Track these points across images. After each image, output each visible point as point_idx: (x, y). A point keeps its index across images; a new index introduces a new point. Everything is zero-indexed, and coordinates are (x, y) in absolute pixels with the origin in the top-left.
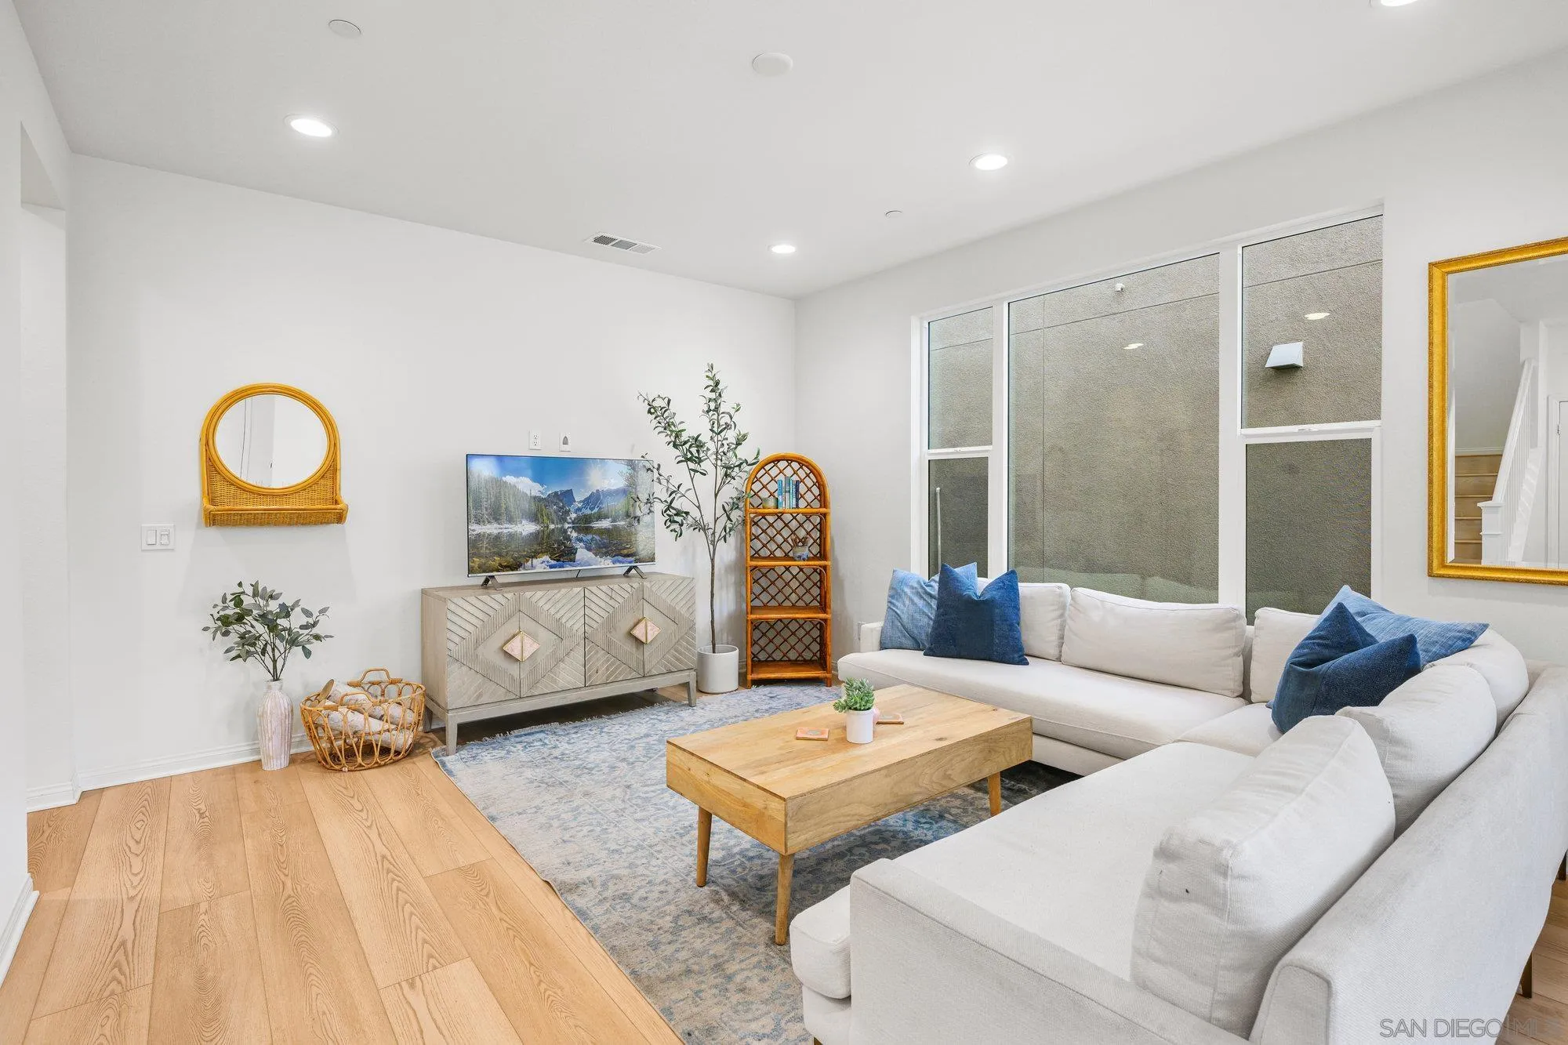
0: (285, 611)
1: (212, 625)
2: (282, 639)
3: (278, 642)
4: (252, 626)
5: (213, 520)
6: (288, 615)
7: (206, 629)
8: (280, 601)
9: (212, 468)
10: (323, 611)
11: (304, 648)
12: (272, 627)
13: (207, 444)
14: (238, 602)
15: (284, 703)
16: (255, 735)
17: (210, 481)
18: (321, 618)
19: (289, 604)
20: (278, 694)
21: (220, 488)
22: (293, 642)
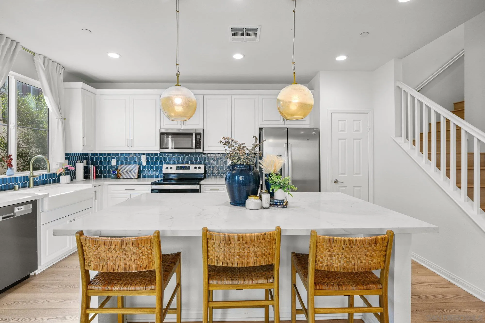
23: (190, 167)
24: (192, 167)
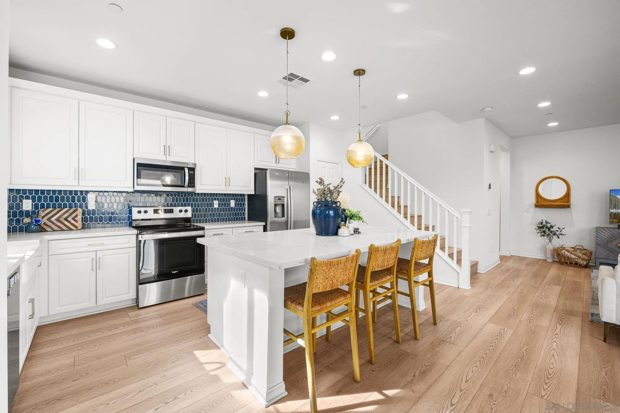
0: (552, 227)
1: (537, 228)
2: (552, 233)
3: (551, 234)
4: (545, 229)
5: (537, 206)
6: (552, 228)
7: (536, 229)
8: (551, 224)
9: (538, 195)
10: (563, 228)
11: (558, 236)
12: (549, 230)
13: (537, 190)
14: (542, 223)
15: (552, 247)
16: (545, 253)
17: (537, 197)
18: (563, 230)
19: (553, 225)
20: (551, 245)
21: (539, 200)
22: (555, 234)
23: (173, 210)
24: (176, 209)
